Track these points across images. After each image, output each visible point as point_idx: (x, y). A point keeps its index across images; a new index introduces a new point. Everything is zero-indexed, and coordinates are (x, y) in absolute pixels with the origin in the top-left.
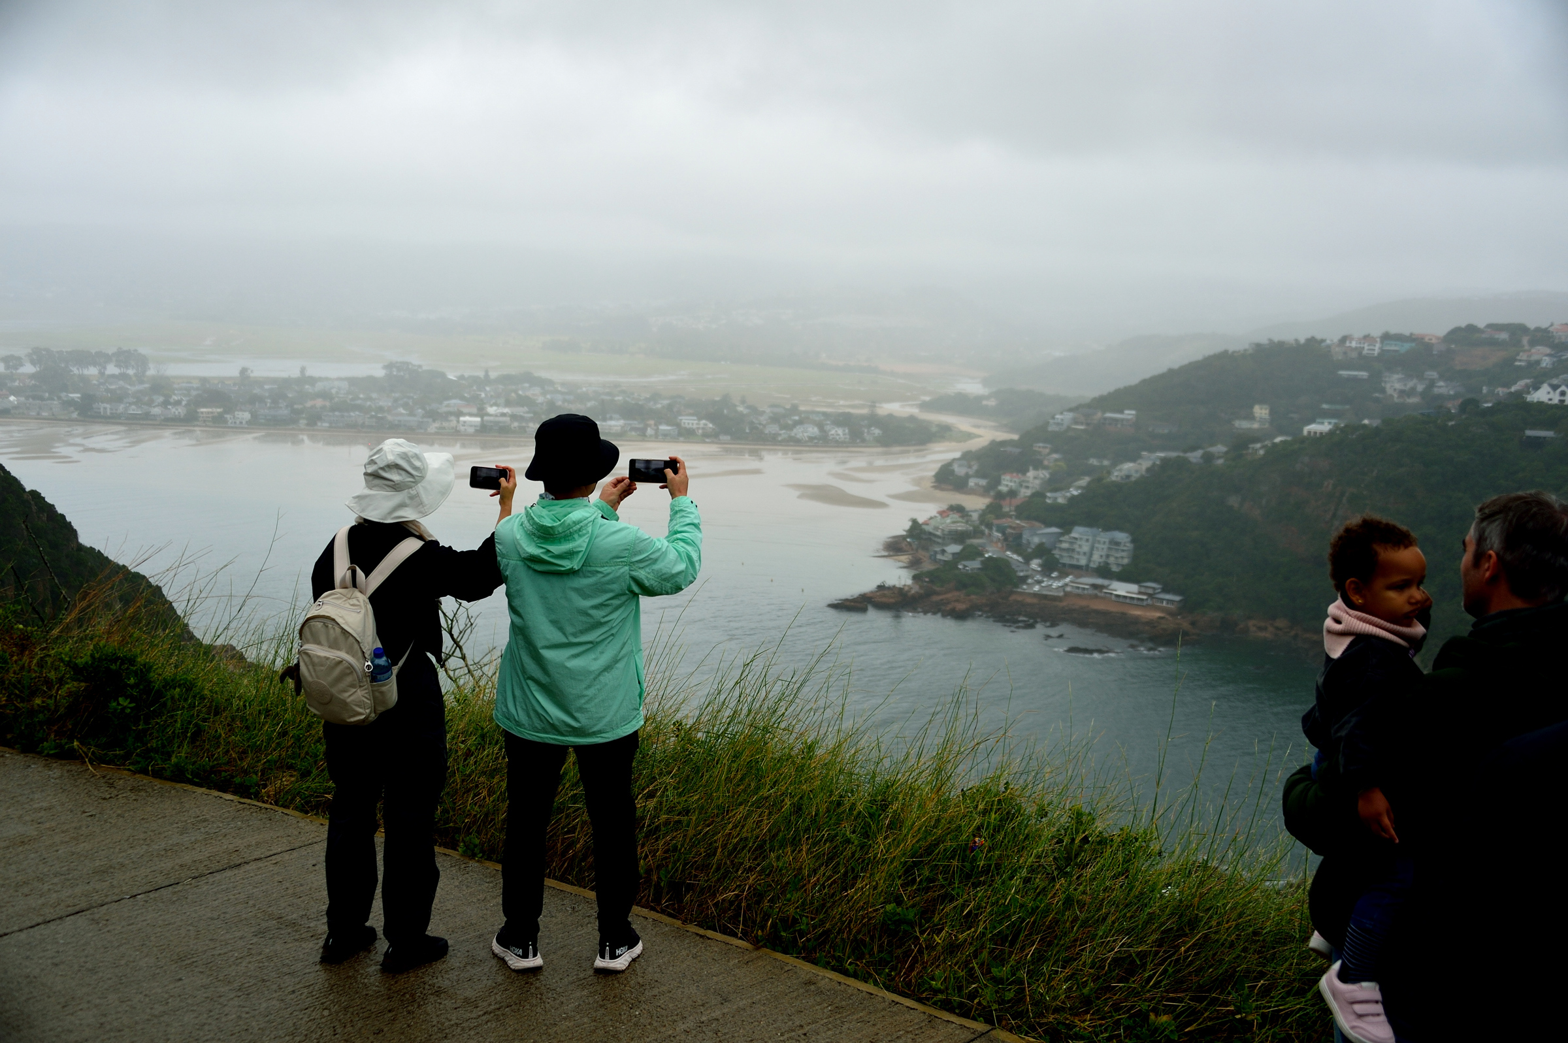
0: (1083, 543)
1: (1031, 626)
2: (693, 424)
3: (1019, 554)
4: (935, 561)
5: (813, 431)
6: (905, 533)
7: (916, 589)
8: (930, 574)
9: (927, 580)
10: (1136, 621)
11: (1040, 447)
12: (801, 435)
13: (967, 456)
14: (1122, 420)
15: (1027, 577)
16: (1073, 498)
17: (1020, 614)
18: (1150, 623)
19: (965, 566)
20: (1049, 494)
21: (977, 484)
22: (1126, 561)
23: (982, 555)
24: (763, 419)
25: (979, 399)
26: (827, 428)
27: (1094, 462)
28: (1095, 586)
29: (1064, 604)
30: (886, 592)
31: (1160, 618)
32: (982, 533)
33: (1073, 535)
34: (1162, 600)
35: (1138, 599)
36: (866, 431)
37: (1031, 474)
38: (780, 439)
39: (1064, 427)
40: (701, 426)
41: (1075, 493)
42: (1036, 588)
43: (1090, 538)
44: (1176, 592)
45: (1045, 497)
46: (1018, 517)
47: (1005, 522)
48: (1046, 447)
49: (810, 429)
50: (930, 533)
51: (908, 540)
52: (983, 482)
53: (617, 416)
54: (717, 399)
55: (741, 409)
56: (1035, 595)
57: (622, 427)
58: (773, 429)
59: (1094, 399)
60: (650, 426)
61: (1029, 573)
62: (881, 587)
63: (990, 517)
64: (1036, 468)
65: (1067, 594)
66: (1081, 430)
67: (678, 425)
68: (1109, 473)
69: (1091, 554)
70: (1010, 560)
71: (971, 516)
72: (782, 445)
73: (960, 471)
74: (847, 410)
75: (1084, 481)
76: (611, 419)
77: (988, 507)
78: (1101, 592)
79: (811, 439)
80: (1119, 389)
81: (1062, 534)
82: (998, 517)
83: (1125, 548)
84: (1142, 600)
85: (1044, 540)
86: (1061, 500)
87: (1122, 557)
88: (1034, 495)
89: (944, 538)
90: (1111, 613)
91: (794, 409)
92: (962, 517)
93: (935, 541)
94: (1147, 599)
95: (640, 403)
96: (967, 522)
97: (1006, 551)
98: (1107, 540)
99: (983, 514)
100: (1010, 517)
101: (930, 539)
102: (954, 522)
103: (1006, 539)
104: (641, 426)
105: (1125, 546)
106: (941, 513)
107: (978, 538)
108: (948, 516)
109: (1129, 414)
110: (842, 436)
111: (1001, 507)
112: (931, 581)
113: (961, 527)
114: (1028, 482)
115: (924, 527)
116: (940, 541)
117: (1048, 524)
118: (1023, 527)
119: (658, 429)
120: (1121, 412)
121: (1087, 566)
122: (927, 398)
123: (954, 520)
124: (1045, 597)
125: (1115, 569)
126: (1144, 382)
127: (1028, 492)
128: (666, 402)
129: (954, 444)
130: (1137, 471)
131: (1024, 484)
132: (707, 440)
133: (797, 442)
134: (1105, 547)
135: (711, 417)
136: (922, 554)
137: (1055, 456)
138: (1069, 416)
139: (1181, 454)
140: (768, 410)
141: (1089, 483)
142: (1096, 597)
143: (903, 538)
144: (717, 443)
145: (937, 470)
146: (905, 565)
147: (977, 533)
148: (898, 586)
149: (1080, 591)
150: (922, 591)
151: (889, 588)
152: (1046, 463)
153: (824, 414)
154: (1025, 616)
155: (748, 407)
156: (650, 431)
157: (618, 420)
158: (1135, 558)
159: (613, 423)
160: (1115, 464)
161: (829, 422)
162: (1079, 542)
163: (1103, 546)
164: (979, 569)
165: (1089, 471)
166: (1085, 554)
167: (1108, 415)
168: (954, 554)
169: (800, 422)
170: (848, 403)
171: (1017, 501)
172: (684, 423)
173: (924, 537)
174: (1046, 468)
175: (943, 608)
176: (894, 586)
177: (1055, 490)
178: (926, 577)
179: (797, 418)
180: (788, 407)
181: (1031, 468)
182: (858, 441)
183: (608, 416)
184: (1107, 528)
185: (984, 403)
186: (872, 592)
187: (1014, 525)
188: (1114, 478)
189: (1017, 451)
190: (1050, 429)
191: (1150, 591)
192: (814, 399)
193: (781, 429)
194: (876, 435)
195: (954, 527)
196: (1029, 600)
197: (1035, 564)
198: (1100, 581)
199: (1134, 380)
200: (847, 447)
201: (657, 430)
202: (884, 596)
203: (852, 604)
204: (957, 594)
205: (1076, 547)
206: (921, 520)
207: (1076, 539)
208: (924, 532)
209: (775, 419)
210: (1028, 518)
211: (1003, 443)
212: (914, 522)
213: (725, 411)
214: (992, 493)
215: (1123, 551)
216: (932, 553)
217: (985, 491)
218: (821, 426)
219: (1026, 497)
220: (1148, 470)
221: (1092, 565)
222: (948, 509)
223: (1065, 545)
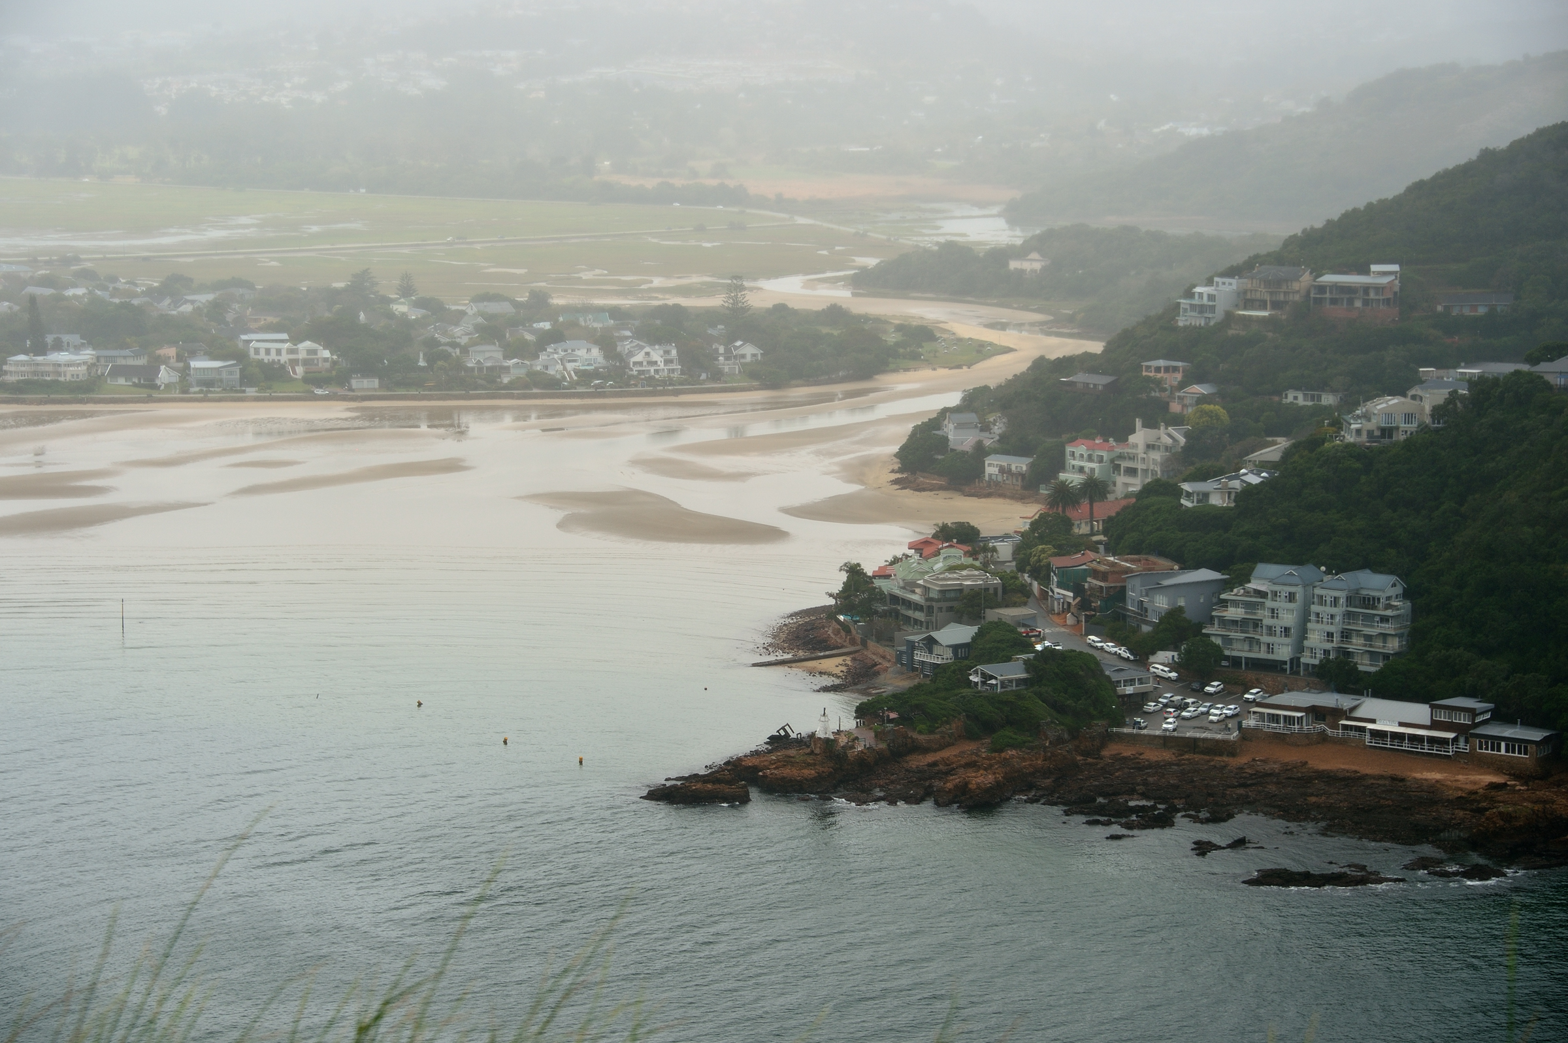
0: (1281, 604)
1: (1163, 821)
2: (279, 352)
3: (1120, 642)
4: (911, 667)
5: (589, 356)
6: (832, 602)
7: (867, 741)
8: (898, 700)
9: (893, 715)
10: (1431, 796)
11: (1158, 369)
12: (560, 367)
13: (976, 401)
14: (1366, 289)
15: (1144, 697)
16: (1249, 490)
17: (1132, 792)
18: (1468, 801)
19: (986, 677)
20: (1186, 487)
21: (1002, 470)
22: (1393, 645)
23: (1028, 647)
24: (460, 333)
25: (1000, 255)
26: (625, 347)
27: (1297, 398)
28: (1317, 713)
29: (1243, 760)
30: (792, 752)
31: (1493, 786)
32: (1025, 591)
33: (1253, 585)
34: (1495, 741)
35: (1432, 740)
36: (721, 350)
37: (1139, 437)
38: (506, 380)
39: (1219, 315)
40: (302, 355)
41: (1254, 480)
42: (1169, 725)
43: (1299, 591)
44: (1529, 722)
45: (1179, 493)
46: (1111, 549)
47: (1080, 561)
48: (1175, 369)
49: (581, 353)
50: (895, 599)
51: (842, 618)
52: (1021, 464)
53: (75, 339)
54: (340, 285)
55: (400, 308)
56: (1166, 741)
57: (91, 366)
58: (487, 355)
59: (1291, 241)
60: (165, 360)
61: (1149, 686)
62: (779, 741)
63: (1042, 551)
64: (1150, 424)
65: (1247, 735)
66: (1262, 320)
67: (240, 356)
68: (1338, 424)
69: (1303, 633)
70: (1096, 654)
71: (994, 550)
72: (511, 397)
73: (961, 439)
74: (672, 301)
75: (1275, 449)
76: (58, 346)
77: (1035, 525)
78: (1335, 726)
79: (585, 376)
80: (1355, 210)
81: (1227, 585)
82: (1062, 551)
83: (1389, 613)
84: (1444, 742)
85: (1181, 603)
86: (1216, 500)
87: (1384, 636)
88: (1147, 490)
89: (930, 610)
90: (1365, 777)
91: (539, 304)
92: (973, 554)
93: (908, 619)
94: (1455, 740)
95: (136, 302)
96: (985, 567)
97: (1087, 634)
98: (1342, 595)
99: (1025, 544)
100: (1094, 547)
101: (897, 614)
102: (952, 569)
103: (1084, 605)
104: (142, 361)
105: (1388, 607)
106: (919, 547)
107: (1015, 605)
108: (937, 553)
109: (1383, 273)
110: (662, 365)
111: (1068, 524)
112: (903, 720)
113: (971, 579)
114: (1132, 458)
115: (878, 583)
116: (918, 615)
117: (1188, 564)
118: (1128, 571)
119: (188, 367)
120: (1364, 270)
121: (1295, 661)
122: (871, 262)
123: (951, 562)
124: (1193, 745)
125: (1365, 666)
126: (1418, 188)
127: (1136, 485)
128: (204, 298)
129: (943, 373)
130: (1409, 417)
131: (1124, 464)
132: (319, 392)
133: (551, 386)
134: (1338, 611)
135: (322, 333)
136: (875, 651)
137: (1199, 389)
138: (1230, 286)
139: (1525, 368)
140: (472, 310)
141: (1287, 454)
142: (1323, 738)
143: (828, 613)
144: (344, 398)
145: (904, 440)
146: (837, 682)
147: (1013, 592)
148: (820, 734)
149: (1280, 727)
150: (883, 746)
151: (800, 742)
152: (1175, 407)
153: (615, 312)
154: (1144, 796)
155: (422, 303)
156: (165, 375)
157: (78, 348)
158: (1416, 636)
159: (63, 357)
160: (1349, 404)
161: (628, 333)
162: (1269, 603)
163: (1333, 610)
164: (1019, 682)
165: (1285, 422)
166: (1287, 631)
167: (1328, 278)
168: (955, 648)
169: (555, 337)
170: (672, 283)
171: (1106, 509)
172: (257, 351)
173: (881, 608)
174: (1177, 421)
175: (937, 784)
176: (812, 736)
177: (1203, 476)
178: (891, 709)
179: (546, 325)
180: (523, 298)
181: (1138, 423)
182: (704, 376)
183: (49, 339)
184: (1340, 565)
185: (1014, 265)
186: (756, 753)
187: (1103, 568)
188: (1350, 439)
189: (1101, 381)
190: (1181, 322)
191: (1463, 720)
192: (587, 275)
193: (506, 357)
194: (748, 359)
195: (952, 580)
196: (1153, 755)
197: (1161, 663)
198: (1329, 700)
199: (1392, 187)
200: (676, 393)
201: (185, 371)
202: (788, 761)
203: (710, 786)
204: (970, 747)
205: (1263, 615)
206: (869, 569)
207: (1262, 594)
208: (880, 596)
209: (490, 331)
210: (1136, 549)
211: (1065, 364)
212: (854, 571)
213: (362, 316)
214: (1044, 491)
215: (1385, 619)
216: (904, 648)
217: (1026, 488)
218: (607, 343)
219: (1128, 496)
220: (1437, 412)
221: (1306, 659)
222: (935, 536)
223: (1234, 613)
